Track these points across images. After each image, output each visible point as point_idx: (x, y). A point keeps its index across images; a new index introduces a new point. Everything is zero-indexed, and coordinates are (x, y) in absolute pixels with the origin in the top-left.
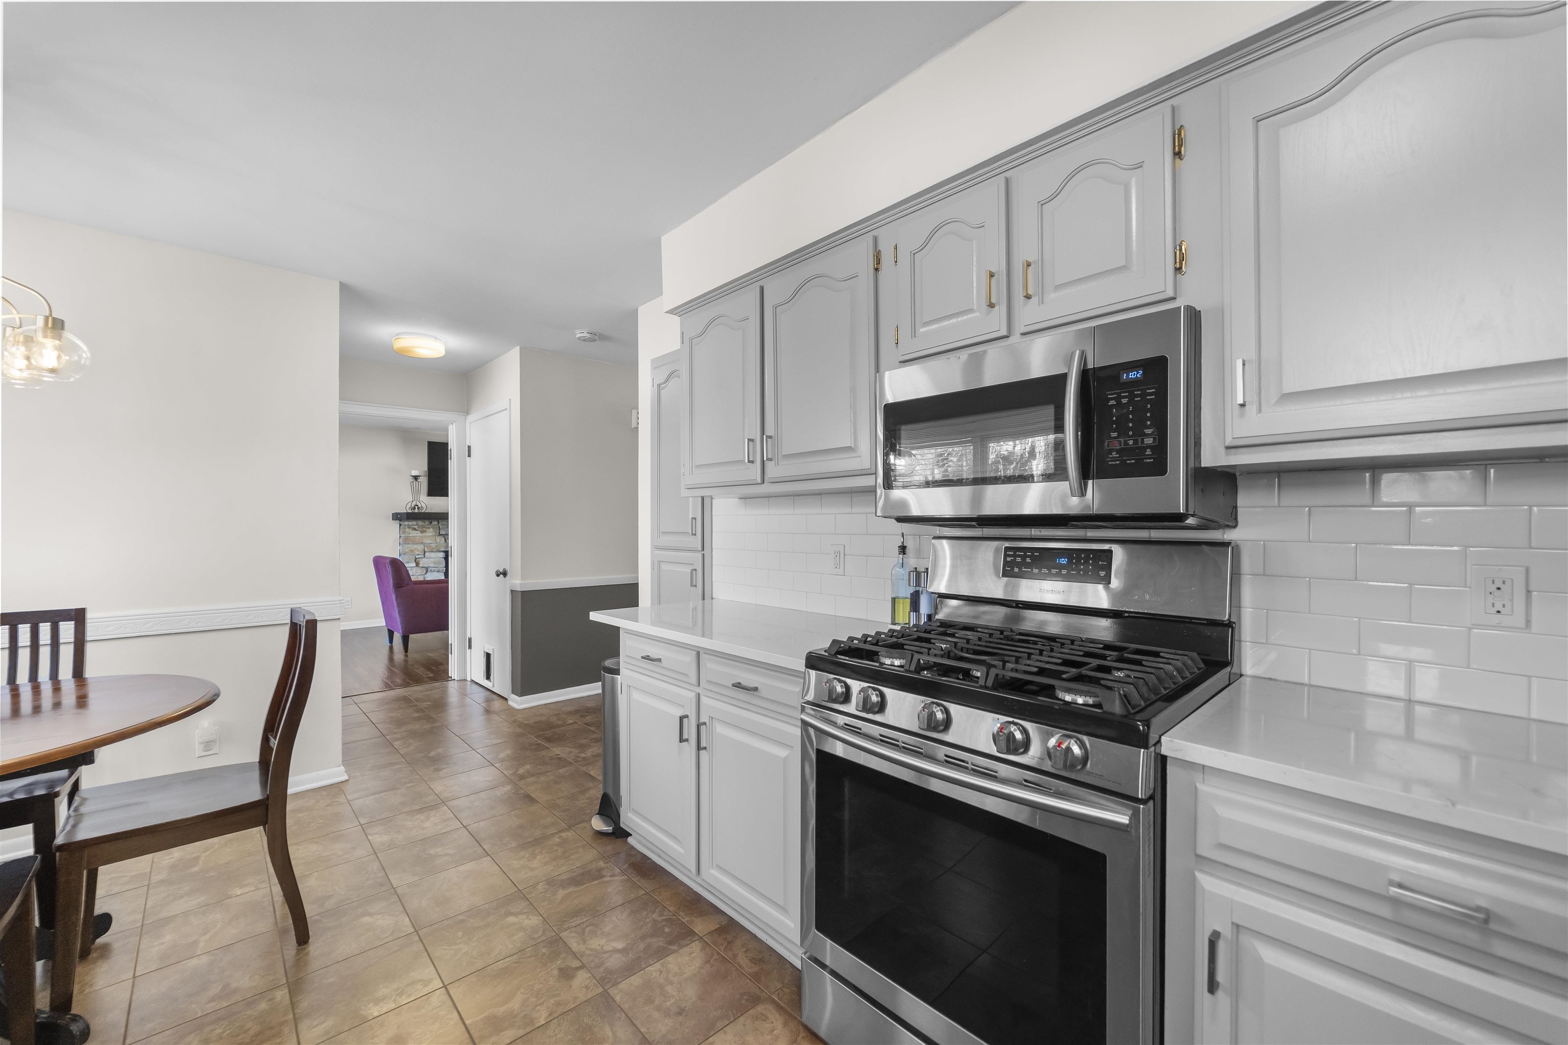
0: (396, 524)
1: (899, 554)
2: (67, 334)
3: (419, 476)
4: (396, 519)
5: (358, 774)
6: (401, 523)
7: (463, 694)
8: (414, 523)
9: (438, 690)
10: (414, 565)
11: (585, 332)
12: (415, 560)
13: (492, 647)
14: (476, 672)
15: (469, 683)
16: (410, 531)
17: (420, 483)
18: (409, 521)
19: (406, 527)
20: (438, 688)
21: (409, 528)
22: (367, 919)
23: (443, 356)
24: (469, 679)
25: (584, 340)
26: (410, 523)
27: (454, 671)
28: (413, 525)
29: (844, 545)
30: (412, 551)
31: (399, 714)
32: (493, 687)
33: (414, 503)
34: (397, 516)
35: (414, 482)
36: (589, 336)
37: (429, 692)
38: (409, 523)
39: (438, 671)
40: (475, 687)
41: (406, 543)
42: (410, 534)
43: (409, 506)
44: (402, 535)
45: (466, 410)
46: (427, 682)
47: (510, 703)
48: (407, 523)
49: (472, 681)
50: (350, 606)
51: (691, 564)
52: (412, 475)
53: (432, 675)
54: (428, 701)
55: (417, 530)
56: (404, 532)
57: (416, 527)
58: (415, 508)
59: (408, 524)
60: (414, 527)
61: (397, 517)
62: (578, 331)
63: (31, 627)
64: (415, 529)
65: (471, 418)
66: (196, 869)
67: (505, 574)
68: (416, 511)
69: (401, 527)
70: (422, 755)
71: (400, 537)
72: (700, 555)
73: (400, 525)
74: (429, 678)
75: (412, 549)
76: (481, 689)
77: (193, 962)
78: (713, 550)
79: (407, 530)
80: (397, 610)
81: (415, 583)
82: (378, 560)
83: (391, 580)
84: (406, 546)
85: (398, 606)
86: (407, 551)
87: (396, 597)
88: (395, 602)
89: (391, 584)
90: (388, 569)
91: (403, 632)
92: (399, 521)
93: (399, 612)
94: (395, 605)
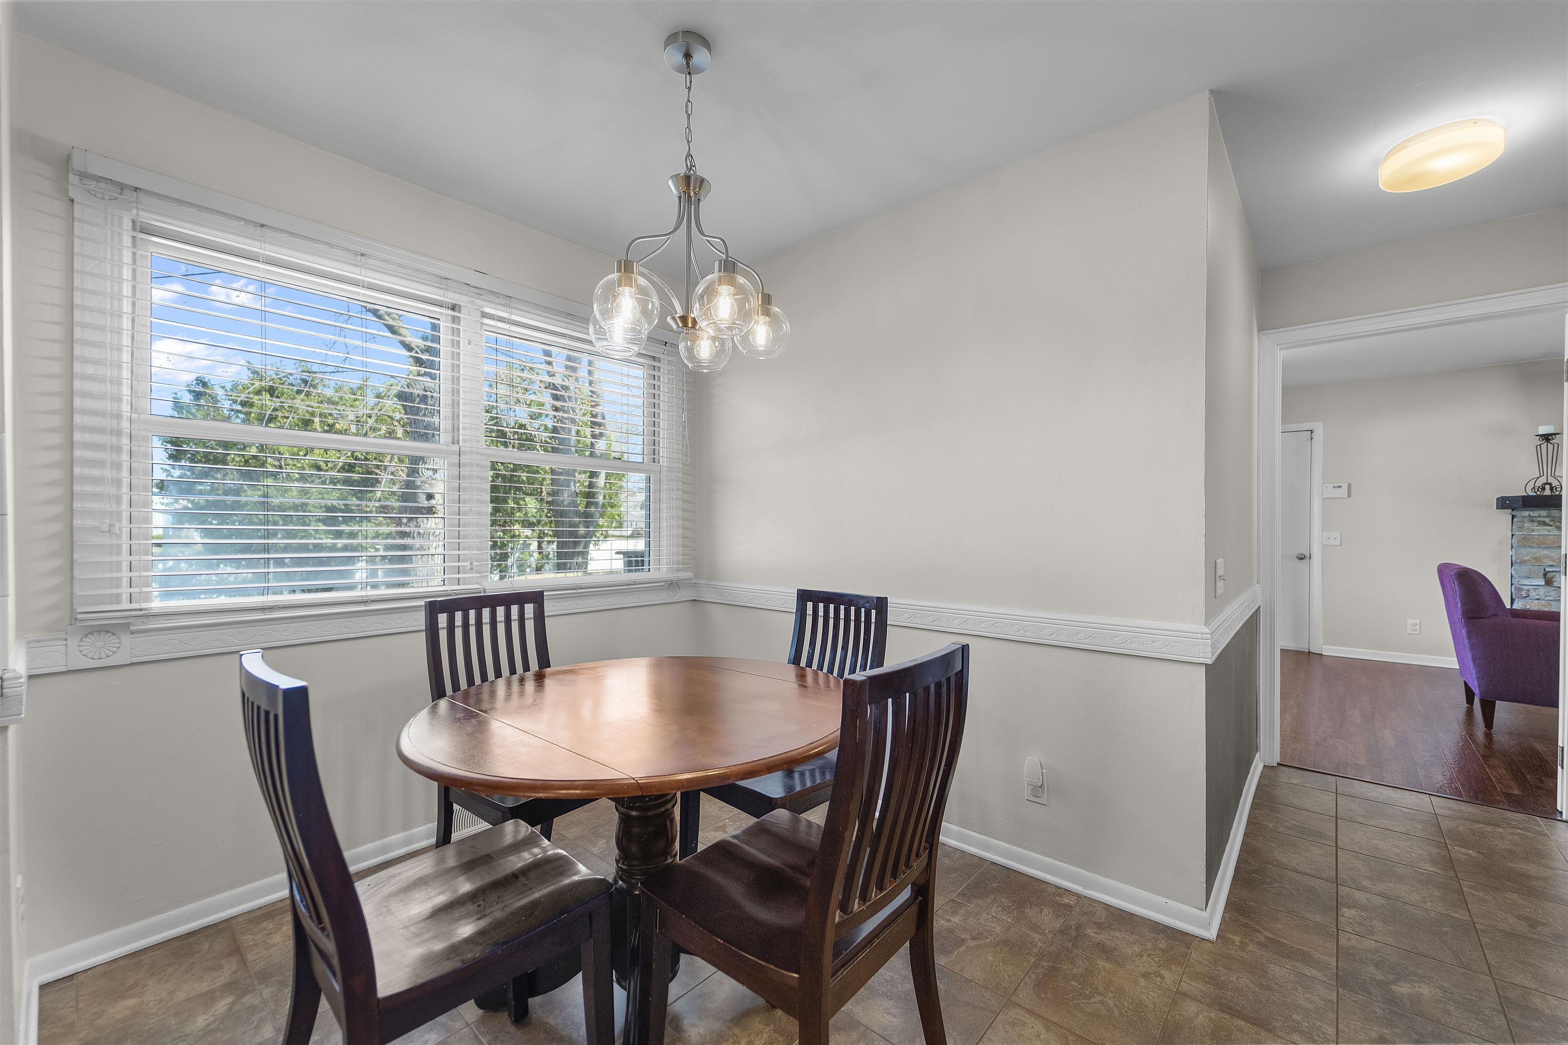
0: (1506, 515)
3: (1555, 434)
4: (1504, 508)
5: (1237, 939)
6: (1514, 513)
8: (1543, 513)
9: (1510, 831)
10: (1542, 582)
12: (1545, 575)
16: (1535, 526)
17: (1556, 446)
18: (1532, 511)
19: (1526, 520)
20: (1515, 827)
21: (1532, 521)
26: (1534, 514)
28: (1540, 516)
30: (1537, 559)
31: (1396, 850)
33: (1543, 480)
35: (1544, 446)
37: (1488, 828)
38: (1531, 513)
39: (1538, 788)
41: (1525, 546)
42: (1533, 531)
43: (1531, 485)
44: (1517, 533)
46: (1499, 802)
48: (1527, 513)
50: (1418, 632)
52: (1540, 433)
53: (1516, 792)
54: (1473, 849)
55: (1550, 526)
56: (1521, 528)
57: (1547, 520)
58: (1543, 489)
59: (1530, 516)
60: (1541, 519)
61: (1504, 503)
64: (1545, 524)
68: (1547, 492)
69: (1515, 520)
70: (1380, 977)
71: (1512, 535)
73: (1513, 517)
74: (1507, 795)
79: (1527, 525)
80: (1470, 656)
81: (1516, 614)
82: (1443, 570)
83: (1459, 605)
84: (1524, 551)
85: (1472, 648)
86: (1526, 558)
87: (1469, 634)
88: (1466, 641)
89: (1460, 612)
90: (1456, 586)
91: (1481, 693)
92: (1510, 511)
93: (1474, 659)
94: (1467, 646)
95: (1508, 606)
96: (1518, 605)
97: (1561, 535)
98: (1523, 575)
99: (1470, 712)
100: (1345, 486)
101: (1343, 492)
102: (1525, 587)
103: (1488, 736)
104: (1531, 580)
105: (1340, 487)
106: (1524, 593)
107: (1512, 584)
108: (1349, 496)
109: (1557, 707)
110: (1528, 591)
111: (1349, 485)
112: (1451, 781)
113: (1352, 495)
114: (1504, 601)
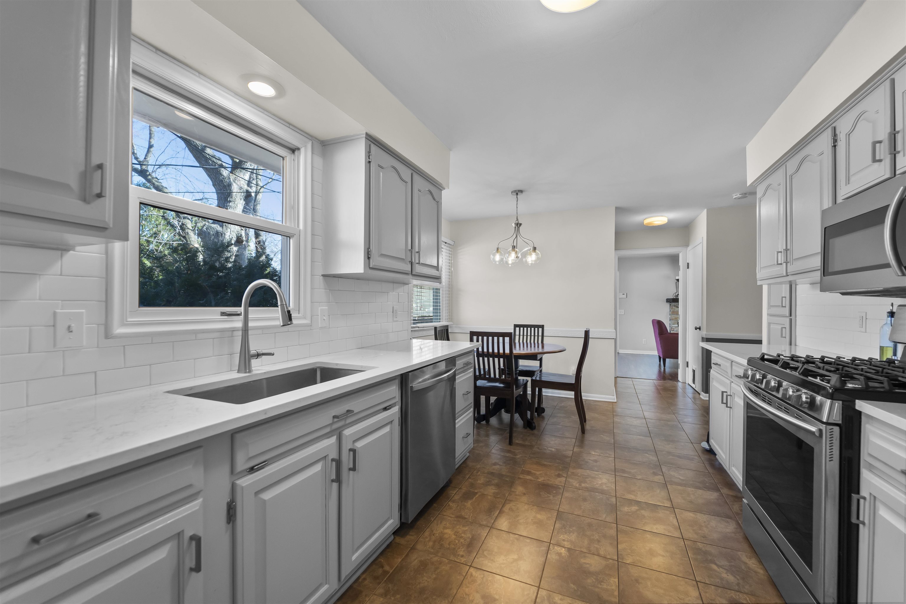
0: (668, 305)
1: (888, 317)
2: (537, 251)
4: (668, 302)
6: (670, 304)
7: (684, 388)
8: (677, 304)
11: (738, 194)
13: (696, 367)
14: (689, 380)
15: (687, 385)
19: (673, 306)
21: (675, 306)
22: (602, 436)
23: (666, 223)
24: (687, 383)
25: (739, 198)
26: (675, 304)
27: (680, 378)
29: (866, 313)
32: (696, 387)
33: (677, 294)
34: (668, 300)
35: (677, 283)
36: (740, 196)
39: (674, 377)
40: (689, 387)
41: (673, 314)
43: (674, 295)
44: (671, 310)
45: (687, 245)
46: (669, 381)
47: (701, 396)
48: (673, 304)
49: (688, 384)
50: (646, 344)
51: (783, 324)
52: (677, 279)
53: (671, 378)
55: (677, 308)
56: (672, 309)
62: (734, 195)
63: (534, 329)
65: (689, 248)
66: (566, 409)
67: (700, 329)
68: (676, 297)
69: (671, 306)
71: (670, 311)
72: (788, 320)
73: (670, 305)
75: (676, 317)
76: (692, 388)
77: (558, 426)
78: (797, 316)
79: (674, 307)
80: (660, 346)
81: (670, 333)
82: (653, 321)
83: (658, 331)
84: (673, 316)
85: (661, 344)
86: (673, 318)
87: (660, 339)
88: (659, 342)
89: (658, 333)
90: (657, 326)
91: (663, 357)
92: (669, 303)
93: (661, 347)
94: (660, 343)
95: (669, 332)
96: (671, 332)
97: (678, 311)
98: (673, 323)
99: (660, 364)
100: (625, 294)
101: (625, 296)
102: (673, 327)
103: (664, 369)
104: (674, 325)
105: (624, 294)
106: (673, 329)
107: (670, 326)
108: (627, 297)
109: (678, 359)
110: (674, 328)
111: (627, 294)
112: (657, 377)
113: (628, 297)
114: (668, 330)
